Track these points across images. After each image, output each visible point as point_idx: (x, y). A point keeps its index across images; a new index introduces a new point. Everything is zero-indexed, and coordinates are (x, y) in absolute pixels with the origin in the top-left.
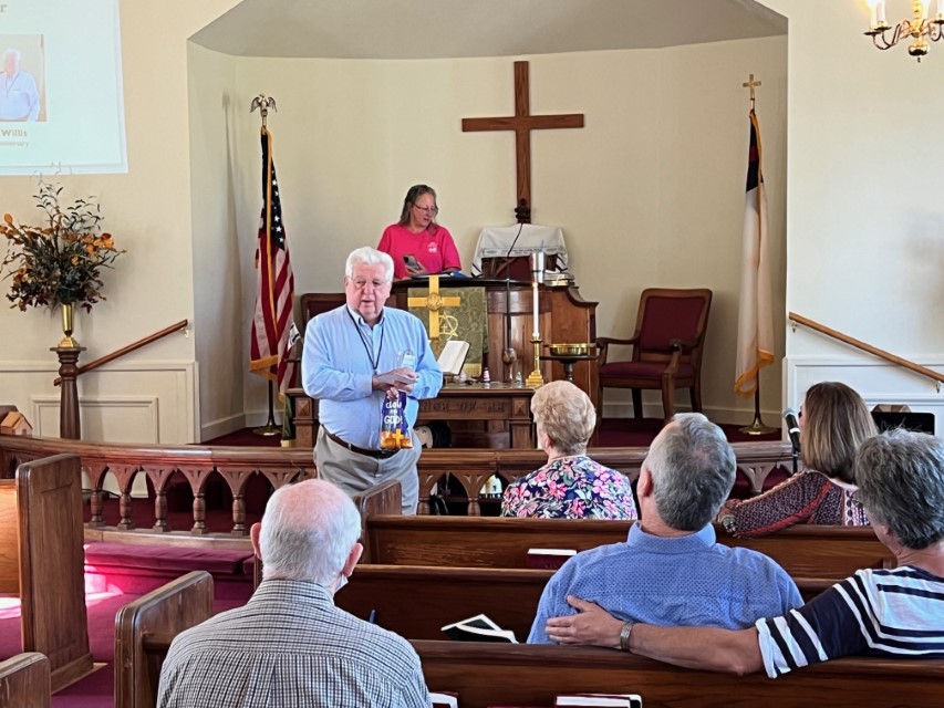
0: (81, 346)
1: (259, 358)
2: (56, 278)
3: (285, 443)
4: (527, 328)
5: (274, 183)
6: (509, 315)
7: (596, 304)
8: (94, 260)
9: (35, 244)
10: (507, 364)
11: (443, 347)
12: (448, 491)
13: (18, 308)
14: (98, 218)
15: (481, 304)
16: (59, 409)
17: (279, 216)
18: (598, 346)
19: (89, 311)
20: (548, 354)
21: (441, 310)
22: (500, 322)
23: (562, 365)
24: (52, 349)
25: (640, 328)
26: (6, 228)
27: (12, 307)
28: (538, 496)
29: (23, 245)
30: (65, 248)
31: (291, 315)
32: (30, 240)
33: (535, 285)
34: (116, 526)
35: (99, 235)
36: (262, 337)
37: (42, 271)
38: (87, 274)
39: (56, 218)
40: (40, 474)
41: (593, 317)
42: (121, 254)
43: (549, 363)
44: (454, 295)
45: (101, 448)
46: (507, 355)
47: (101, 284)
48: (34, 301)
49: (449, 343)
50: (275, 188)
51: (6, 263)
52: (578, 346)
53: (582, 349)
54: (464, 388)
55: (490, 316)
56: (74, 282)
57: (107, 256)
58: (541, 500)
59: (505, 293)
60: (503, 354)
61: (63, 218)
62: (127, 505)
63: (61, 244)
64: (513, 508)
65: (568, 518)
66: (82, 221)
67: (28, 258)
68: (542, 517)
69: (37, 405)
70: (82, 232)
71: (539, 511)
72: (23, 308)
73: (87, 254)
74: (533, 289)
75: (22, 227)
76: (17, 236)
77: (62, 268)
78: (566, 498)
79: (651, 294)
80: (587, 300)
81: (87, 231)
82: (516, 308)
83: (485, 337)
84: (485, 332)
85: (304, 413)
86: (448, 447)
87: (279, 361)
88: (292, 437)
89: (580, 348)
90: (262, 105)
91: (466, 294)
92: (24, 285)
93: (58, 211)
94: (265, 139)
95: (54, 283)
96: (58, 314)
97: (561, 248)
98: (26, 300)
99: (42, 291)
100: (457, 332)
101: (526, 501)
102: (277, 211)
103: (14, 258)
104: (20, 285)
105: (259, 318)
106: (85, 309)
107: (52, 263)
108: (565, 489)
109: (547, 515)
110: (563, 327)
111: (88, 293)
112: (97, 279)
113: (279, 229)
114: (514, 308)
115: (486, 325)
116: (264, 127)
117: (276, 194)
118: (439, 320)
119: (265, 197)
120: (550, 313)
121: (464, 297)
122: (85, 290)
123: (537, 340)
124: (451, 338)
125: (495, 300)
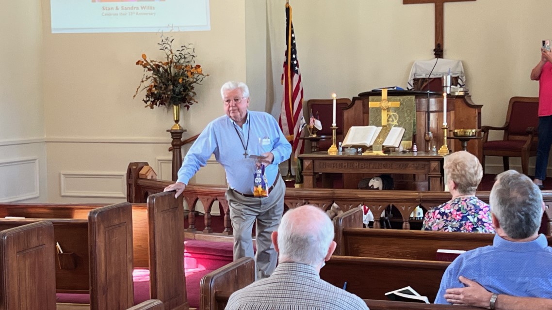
0: (184, 129)
2: (170, 90)
3: (297, 186)
4: (440, 120)
5: (293, 35)
6: (428, 112)
7: (482, 106)
8: (191, 80)
9: (159, 71)
10: (427, 141)
11: (389, 131)
12: (391, 215)
13: (149, 107)
14: (193, 56)
15: (412, 106)
16: (171, 165)
17: (296, 55)
18: (483, 131)
19: (188, 109)
20: (452, 136)
21: (388, 109)
22: (423, 117)
23: (461, 142)
24: (168, 131)
25: (508, 121)
26: (143, 62)
27: (146, 107)
28: (445, 218)
29: (152, 72)
30: (175, 73)
31: (302, 112)
32: (156, 69)
33: (445, 95)
34: (202, 230)
35: (194, 66)
36: (285, 125)
37: (163, 86)
38: (187, 88)
39: (170, 56)
40: (160, 201)
41: (480, 114)
42: (207, 77)
43: (453, 140)
44: (396, 101)
45: (195, 187)
46: (427, 136)
47: (194, 93)
48: (158, 103)
49: (393, 128)
50: (293, 39)
51: (143, 81)
52: (470, 130)
53: (473, 133)
54: (401, 155)
55: (418, 113)
56: (180, 93)
57: (198, 78)
58: (447, 221)
59: (427, 99)
60: (425, 135)
61: (174, 56)
62: (208, 219)
63: (173, 71)
64: (430, 224)
65: (463, 232)
66: (185, 58)
67: (155, 79)
68: (447, 231)
69: (160, 162)
70: (184, 65)
71: (445, 227)
72: (152, 108)
73: (187, 77)
74: (443, 97)
75: (152, 61)
76: (149, 67)
77: (174, 85)
78: (461, 220)
79: (516, 100)
80: (477, 103)
81: (187, 64)
82: (433, 107)
83: (414, 125)
84: (414, 122)
85: (308, 169)
86: (392, 190)
87: (295, 138)
88: (301, 182)
89: (471, 132)
91: (403, 101)
92: (153, 94)
93: (172, 53)
94: (288, 10)
95: (169, 93)
96: (171, 111)
97: (462, 72)
98: (154, 103)
99: (163, 97)
100: (398, 122)
101: (437, 221)
102: (294, 52)
103: (147, 79)
104: (150, 94)
105: (284, 113)
106: (186, 108)
107: (168, 82)
108: (461, 215)
109: (450, 230)
110: (461, 120)
111: (188, 99)
112: (192, 91)
113: (295, 62)
114: (432, 108)
115: (415, 118)
116: (288, 3)
117: (294, 42)
118: (388, 114)
119: (287, 44)
120: (453, 111)
121: (402, 102)
122: (186, 97)
123: (446, 127)
124: (394, 126)
125: (420, 104)
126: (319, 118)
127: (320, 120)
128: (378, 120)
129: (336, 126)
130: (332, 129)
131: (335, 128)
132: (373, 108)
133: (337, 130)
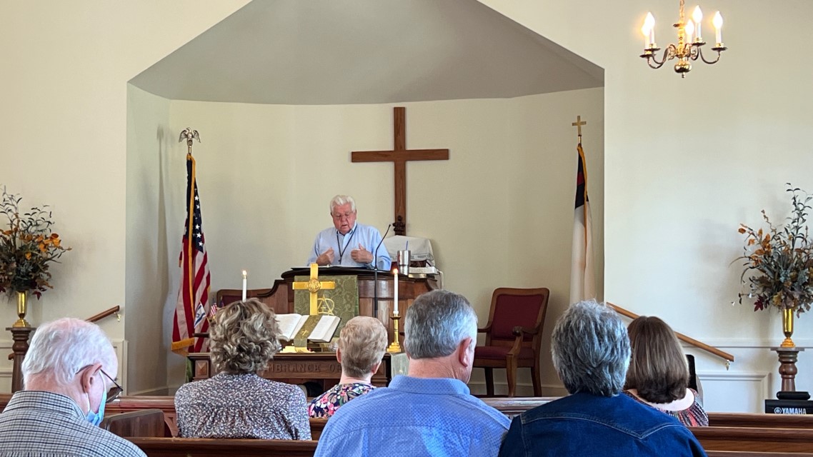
0: (32, 327)
1: (179, 340)
2: (12, 270)
4: (390, 308)
5: (196, 198)
6: (376, 300)
8: (44, 255)
11: (318, 320)
14: (49, 222)
15: (354, 290)
17: (200, 225)
19: (38, 298)
21: (320, 293)
22: (370, 306)
24: (7, 329)
25: (492, 320)
30: (21, 246)
33: (395, 272)
35: (49, 235)
36: (183, 323)
37: (2, 264)
38: (38, 267)
39: (15, 222)
42: (67, 252)
44: (331, 281)
47: (48, 274)
49: (325, 317)
50: (197, 203)
55: (361, 299)
56: (27, 274)
57: (55, 253)
59: (374, 281)
61: (21, 222)
63: (19, 243)
66: (37, 225)
70: (36, 234)
73: (39, 251)
77: (18, 262)
81: (40, 233)
82: (384, 293)
85: (202, 373)
87: (196, 342)
90: (188, 137)
91: (341, 281)
93: (17, 217)
94: (190, 164)
95: (11, 273)
96: (13, 301)
97: (430, 255)
100: (333, 312)
102: (198, 220)
105: (181, 307)
106: (36, 295)
107: (10, 258)
111: (38, 283)
112: (46, 271)
113: (199, 235)
114: (381, 294)
115: (358, 306)
116: (190, 154)
117: (198, 207)
118: (319, 302)
119: (188, 210)
121: (340, 284)
122: (36, 281)
123: (397, 316)
124: (327, 315)
125: (366, 287)
128: (307, 310)
132: (299, 291)
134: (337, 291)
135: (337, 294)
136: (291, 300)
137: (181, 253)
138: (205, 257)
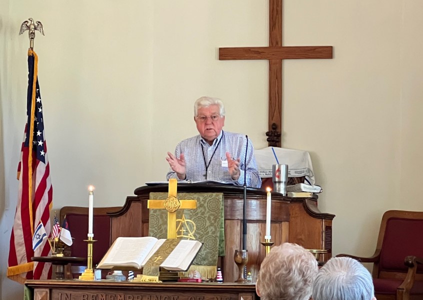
1: (17, 264)
4: (263, 233)
5: (38, 100)
6: (245, 222)
7: (333, 216)
10: (239, 265)
15: (219, 210)
17: (41, 131)
21: (179, 213)
22: (238, 229)
25: (380, 248)
36: (21, 246)
41: (329, 228)
46: (239, 256)
49: (183, 242)
50: (39, 105)
55: (227, 221)
82: (254, 214)
83: (221, 241)
84: (221, 236)
87: (35, 267)
90: (31, 29)
94: (32, 60)
97: (309, 170)
100: (195, 236)
102: (39, 126)
110: (300, 237)
113: (40, 143)
114: (251, 216)
115: (223, 229)
116: (32, 49)
117: (40, 110)
118: (178, 223)
119: (29, 113)
120: (287, 223)
121: (202, 203)
123: (269, 242)
124: (187, 239)
125: (233, 207)
126: (67, 227)
127: (69, 229)
128: (164, 232)
129: (94, 238)
130: (87, 243)
131: (92, 240)
132: (155, 211)
133: (94, 243)
134: (199, 211)
135: (199, 215)
136: (146, 221)
137: (20, 163)
138: (48, 168)
